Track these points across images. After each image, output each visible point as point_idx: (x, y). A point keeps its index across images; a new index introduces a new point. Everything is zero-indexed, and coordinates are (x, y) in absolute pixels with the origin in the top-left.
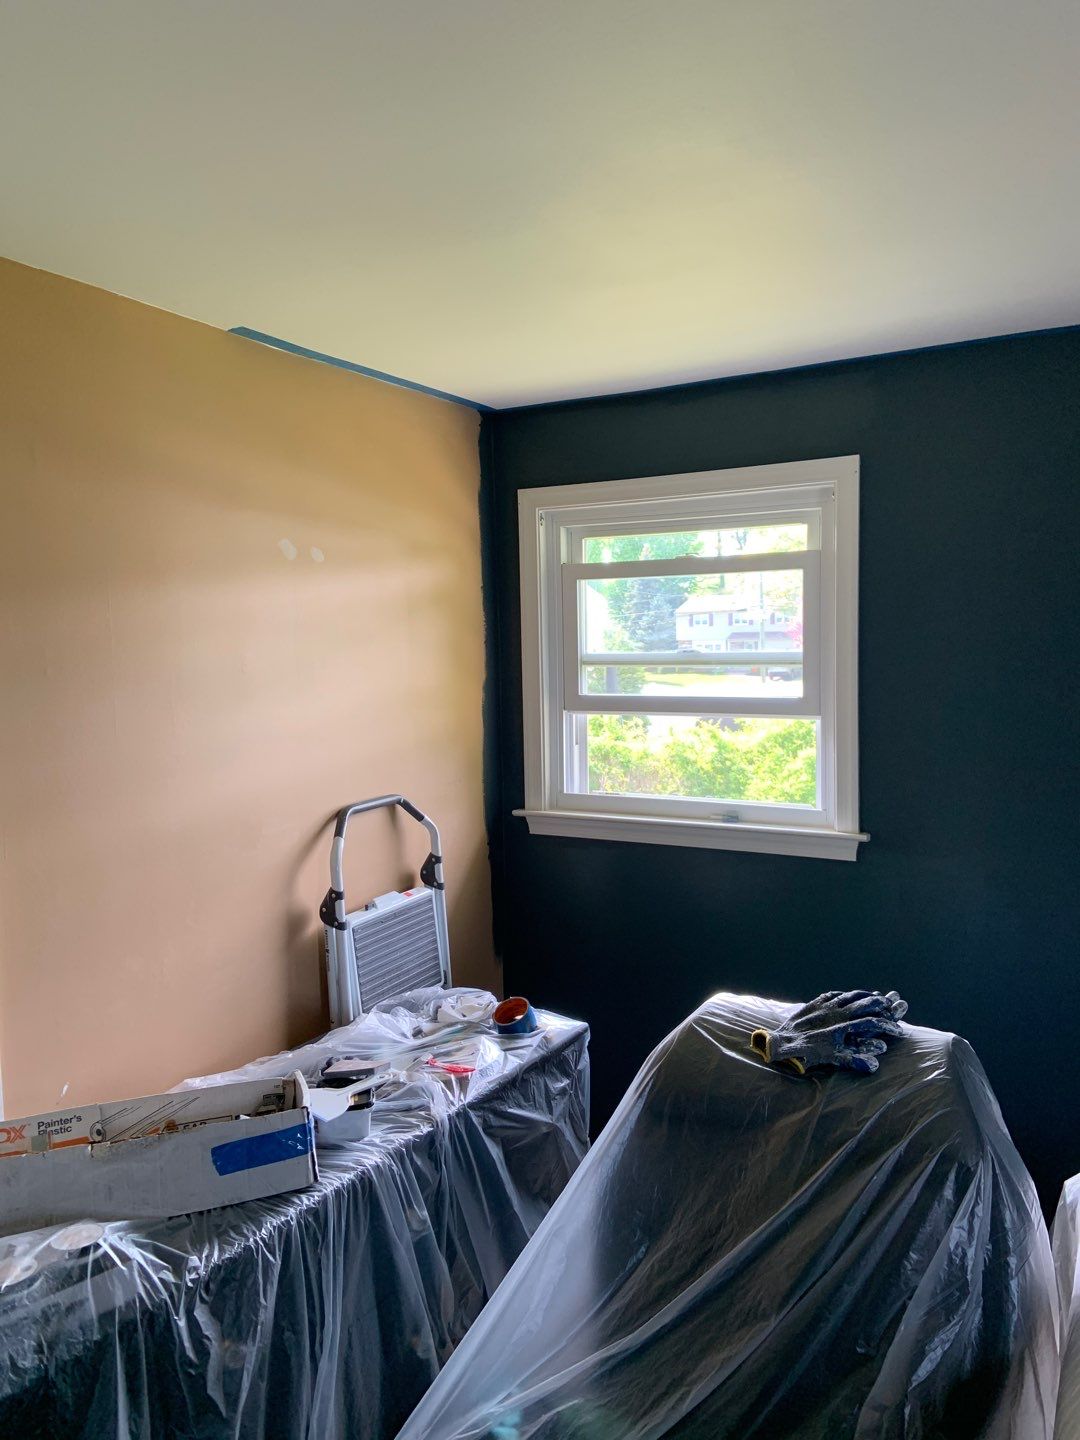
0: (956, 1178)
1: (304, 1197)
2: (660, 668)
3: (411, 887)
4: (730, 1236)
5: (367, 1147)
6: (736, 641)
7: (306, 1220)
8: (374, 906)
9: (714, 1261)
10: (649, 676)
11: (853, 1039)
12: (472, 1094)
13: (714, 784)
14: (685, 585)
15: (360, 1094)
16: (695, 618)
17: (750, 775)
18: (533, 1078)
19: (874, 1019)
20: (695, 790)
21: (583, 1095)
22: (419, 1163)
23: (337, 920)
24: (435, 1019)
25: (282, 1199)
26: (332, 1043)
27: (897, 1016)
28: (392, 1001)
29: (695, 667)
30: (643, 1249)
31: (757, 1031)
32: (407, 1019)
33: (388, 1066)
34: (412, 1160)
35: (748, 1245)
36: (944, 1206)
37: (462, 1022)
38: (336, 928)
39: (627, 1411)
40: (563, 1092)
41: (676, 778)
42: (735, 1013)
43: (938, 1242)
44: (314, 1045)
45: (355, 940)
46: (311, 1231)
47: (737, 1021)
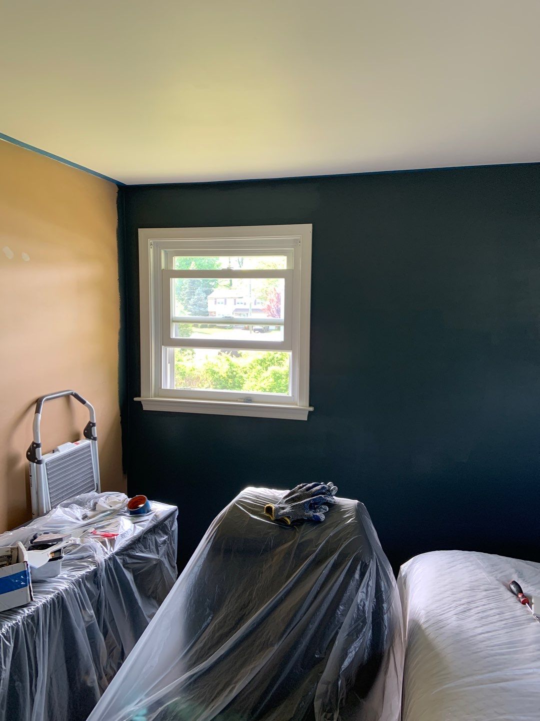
0: (361, 569)
1: (25, 609)
2: (200, 325)
3: (78, 440)
4: (254, 608)
5: (60, 580)
6: (238, 312)
7: (27, 621)
8: (58, 450)
9: (247, 620)
10: (194, 329)
11: (313, 506)
12: (117, 547)
13: (227, 383)
14: (213, 284)
15: (55, 552)
16: (218, 300)
17: (245, 379)
18: (149, 537)
19: (323, 496)
20: (218, 387)
21: (174, 543)
22: (89, 586)
23: (36, 459)
24: (94, 509)
25: (13, 611)
26: (36, 526)
27: (333, 494)
28: (68, 501)
29: (217, 325)
30: (210, 618)
31: (268, 505)
32: (79, 510)
33: (70, 536)
34: (85, 585)
35: (263, 611)
36: (355, 582)
37: (110, 510)
38: (36, 463)
39: (203, 700)
40: (164, 542)
41: (209, 381)
42: (256, 496)
43: (352, 601)
44: (26, 527)
45: (47, 469)
46: (30, 628)
47: (257, 500)
